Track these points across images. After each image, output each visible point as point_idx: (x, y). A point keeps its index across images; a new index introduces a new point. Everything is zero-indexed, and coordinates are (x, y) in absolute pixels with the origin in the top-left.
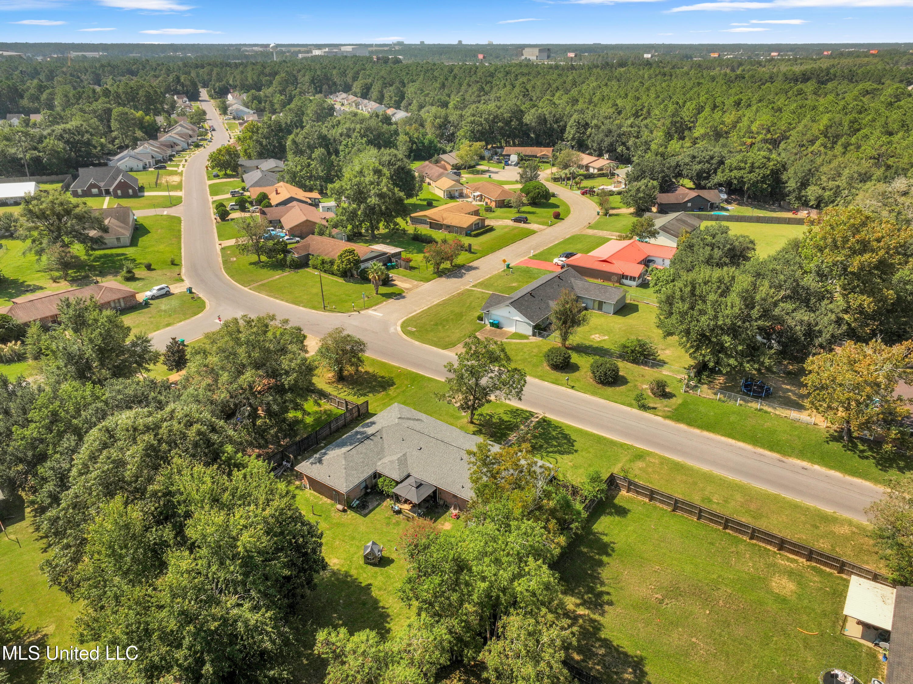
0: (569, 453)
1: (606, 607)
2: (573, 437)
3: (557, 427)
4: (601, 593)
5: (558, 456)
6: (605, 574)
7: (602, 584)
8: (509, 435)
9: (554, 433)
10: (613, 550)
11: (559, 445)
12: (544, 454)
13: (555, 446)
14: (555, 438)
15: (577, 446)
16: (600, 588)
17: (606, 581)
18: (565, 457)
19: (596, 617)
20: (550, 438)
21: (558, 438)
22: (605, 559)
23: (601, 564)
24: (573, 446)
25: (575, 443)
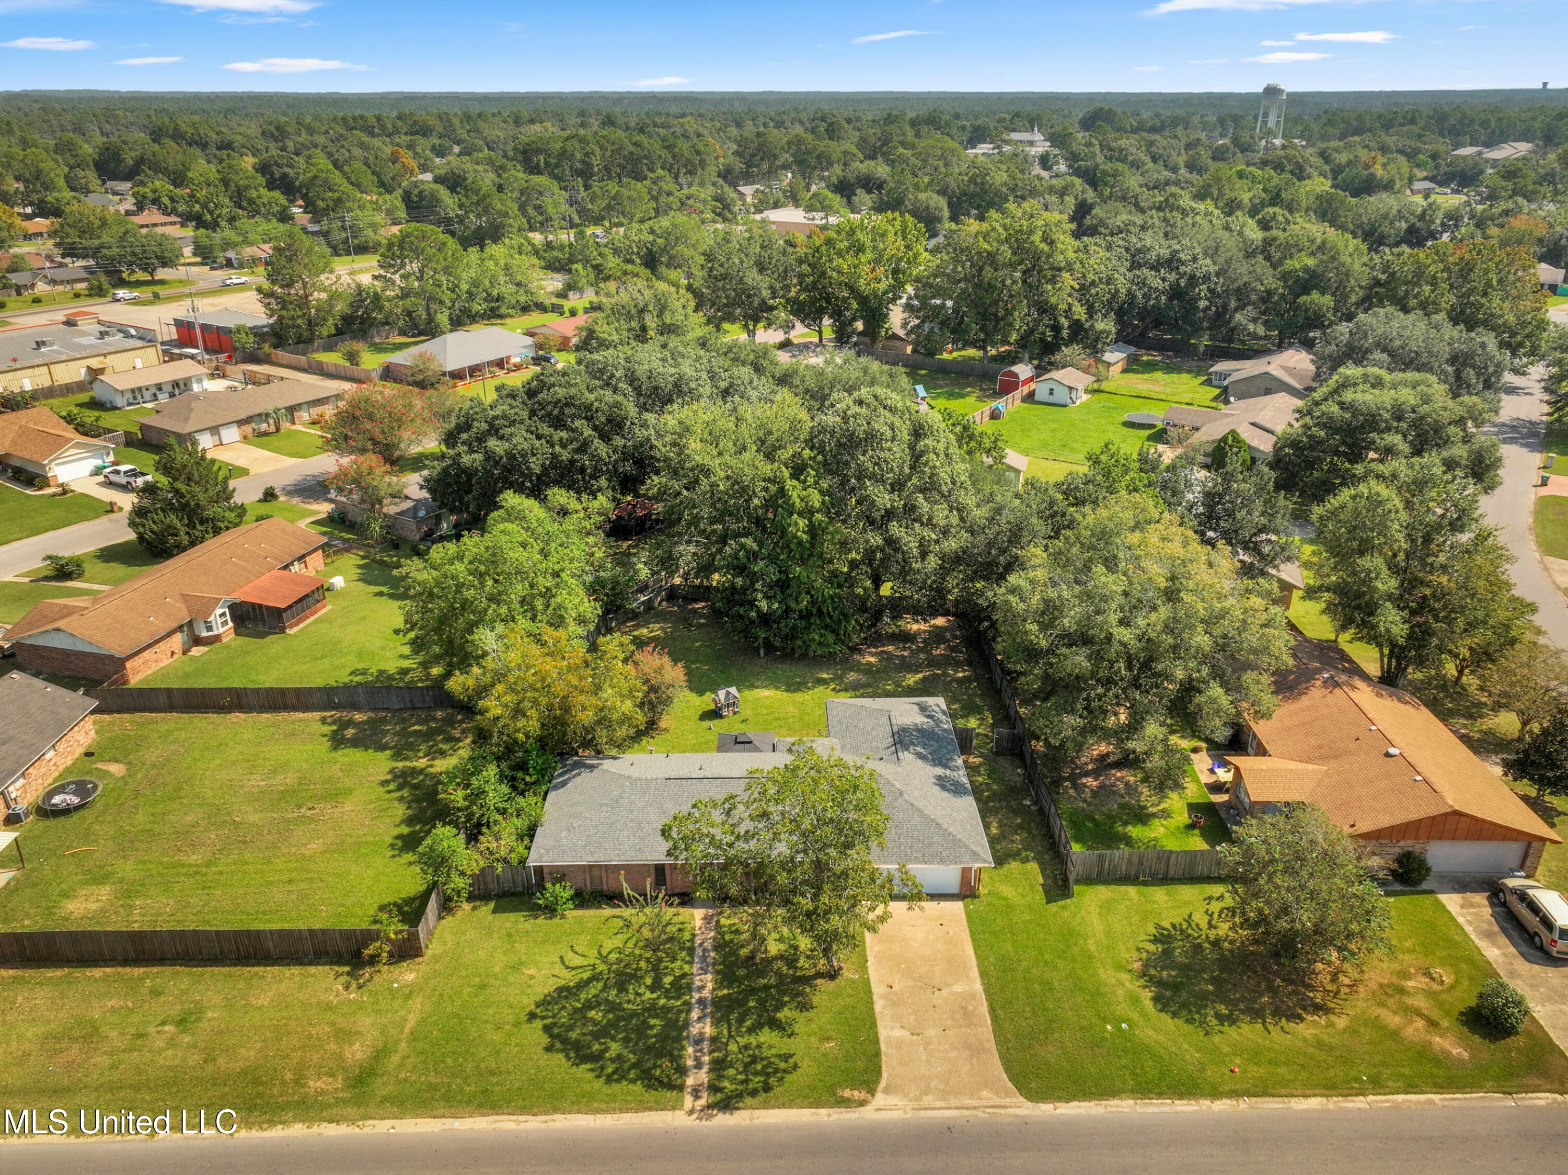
0: (545, 1003)
1: (389, 777)
2: (559, 1058)
3: (618, 1076)
4: (400, 788)
5: (568, 978)
6: (400, 811)
7: (401, 799)
8: (719, 985)
9: (615, 1048)
10: (392, 846)
11: (580, 1014)
12: (602, 967)
13: (588, 1006)
14: (602, 1033)
15: (535, 1035)
16: (405, 792)
17: (396, 804)
18: (550, 986)
19: (400, 765)
20: (612, 1024)
21: (596, 1036)
22: (405, 830)
23: (410, 821)
24: (546, 1029)
25: (545, 1040)
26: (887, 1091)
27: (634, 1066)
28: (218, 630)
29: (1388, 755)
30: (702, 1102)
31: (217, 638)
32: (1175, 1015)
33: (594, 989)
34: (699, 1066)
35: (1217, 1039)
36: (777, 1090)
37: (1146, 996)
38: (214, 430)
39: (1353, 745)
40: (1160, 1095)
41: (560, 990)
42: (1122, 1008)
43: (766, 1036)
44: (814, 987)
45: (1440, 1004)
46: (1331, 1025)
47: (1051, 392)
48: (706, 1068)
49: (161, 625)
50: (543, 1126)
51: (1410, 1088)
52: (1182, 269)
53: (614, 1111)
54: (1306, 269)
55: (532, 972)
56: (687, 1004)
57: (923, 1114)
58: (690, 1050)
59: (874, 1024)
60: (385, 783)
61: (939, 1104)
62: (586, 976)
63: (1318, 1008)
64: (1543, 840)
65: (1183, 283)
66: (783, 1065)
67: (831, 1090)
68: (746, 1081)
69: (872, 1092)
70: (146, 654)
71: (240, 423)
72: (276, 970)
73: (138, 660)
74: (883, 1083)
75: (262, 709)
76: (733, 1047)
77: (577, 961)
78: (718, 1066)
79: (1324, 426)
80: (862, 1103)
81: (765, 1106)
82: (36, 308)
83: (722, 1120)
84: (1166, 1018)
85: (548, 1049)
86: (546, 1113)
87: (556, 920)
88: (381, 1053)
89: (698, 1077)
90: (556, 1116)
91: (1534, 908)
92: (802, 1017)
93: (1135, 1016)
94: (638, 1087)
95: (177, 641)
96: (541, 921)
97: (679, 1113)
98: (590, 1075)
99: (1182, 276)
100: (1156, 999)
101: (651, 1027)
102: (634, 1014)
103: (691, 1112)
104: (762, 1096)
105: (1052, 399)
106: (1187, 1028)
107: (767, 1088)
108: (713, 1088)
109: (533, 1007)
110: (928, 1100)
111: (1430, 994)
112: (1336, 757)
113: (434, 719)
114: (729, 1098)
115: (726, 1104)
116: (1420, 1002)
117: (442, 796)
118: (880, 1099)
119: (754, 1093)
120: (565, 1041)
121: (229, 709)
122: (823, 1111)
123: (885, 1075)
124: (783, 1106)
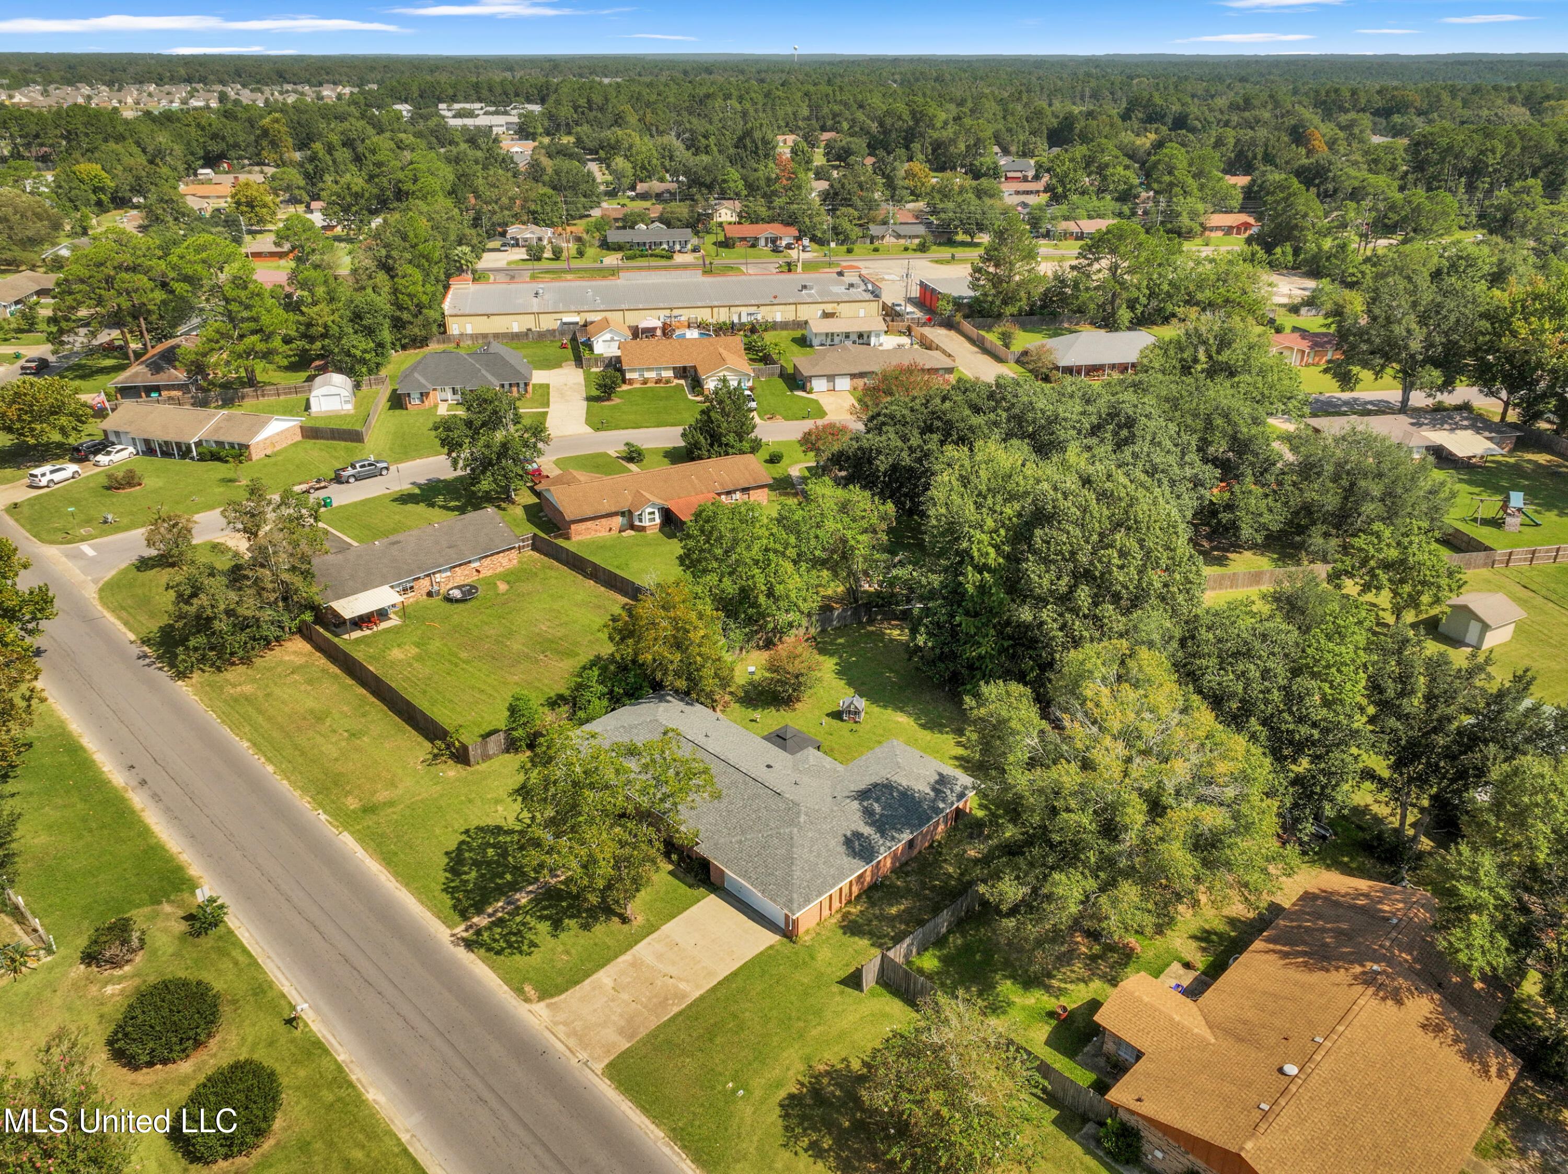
0: (482, 829)
2: (444, 861)
3: (452, 891)
9: (472, 876)
11: (485, 846)
13: (495, 845)
14: (479, 863)
15: (454, 842)
18: (496, 822)
20: (490, 863)
21: (474, 863)
24: (462, 842)
25: (453, 848)
26: (548, 1006)
27: (465, 891)
28: (646, 523)
29: (1281, 1071)
30: (465, 935)
31: (643, 529)
32: (786, 1116)
33: (510, 838)
34: (491, 915)
36: (503, 958)
37: (791, 1089)
38: (831, 378)
40: (684, 1147)
41: (497, 827)
42: (759, 1082)
43: (543, 926)
44: (608, 919)
48: (491, 919)
49: (608, 506)
56: (537, 879)
57: (547, 1034)
58: (501, 904)
59: (603, 965)
61: (562, 1036)
66: (525, 948)
67: (524, 980)
68: (497, 941)
69: (540, 999)
70: (589, 524)
71: (853, 376)
73: (582, 526)
74: (554, 1000)
75: (605, 584)
76: (519, 919)
78: (497, 923)
80: (527, 1000)
81: (486, 961)
82: (876, 254)
83: (461, 952)
84: (776, 1112)
85: (447, 853)
88: (390, 803)
89: (481, 921)
92: (575, 931)
93: (759, 1093)
94: (450, 903)
95: (619, 520)
97: (448, 932)
98: (442, 881)
100: (792, 1096)
101: (502, 878)
102: (506, 865)
103: (453, 935)
104: (491, 955)
107: (500, 953)
108: (478, 933)
109: (474, 827)
110: (560, 1029)
114: (477, 943)
115: (472, 945)
118: (540, 1008)
119: (490, 950)
120: (459, 855)
121: (590, 576)
122: (506, 988)
123: (563, 996)
124: (492, 968)
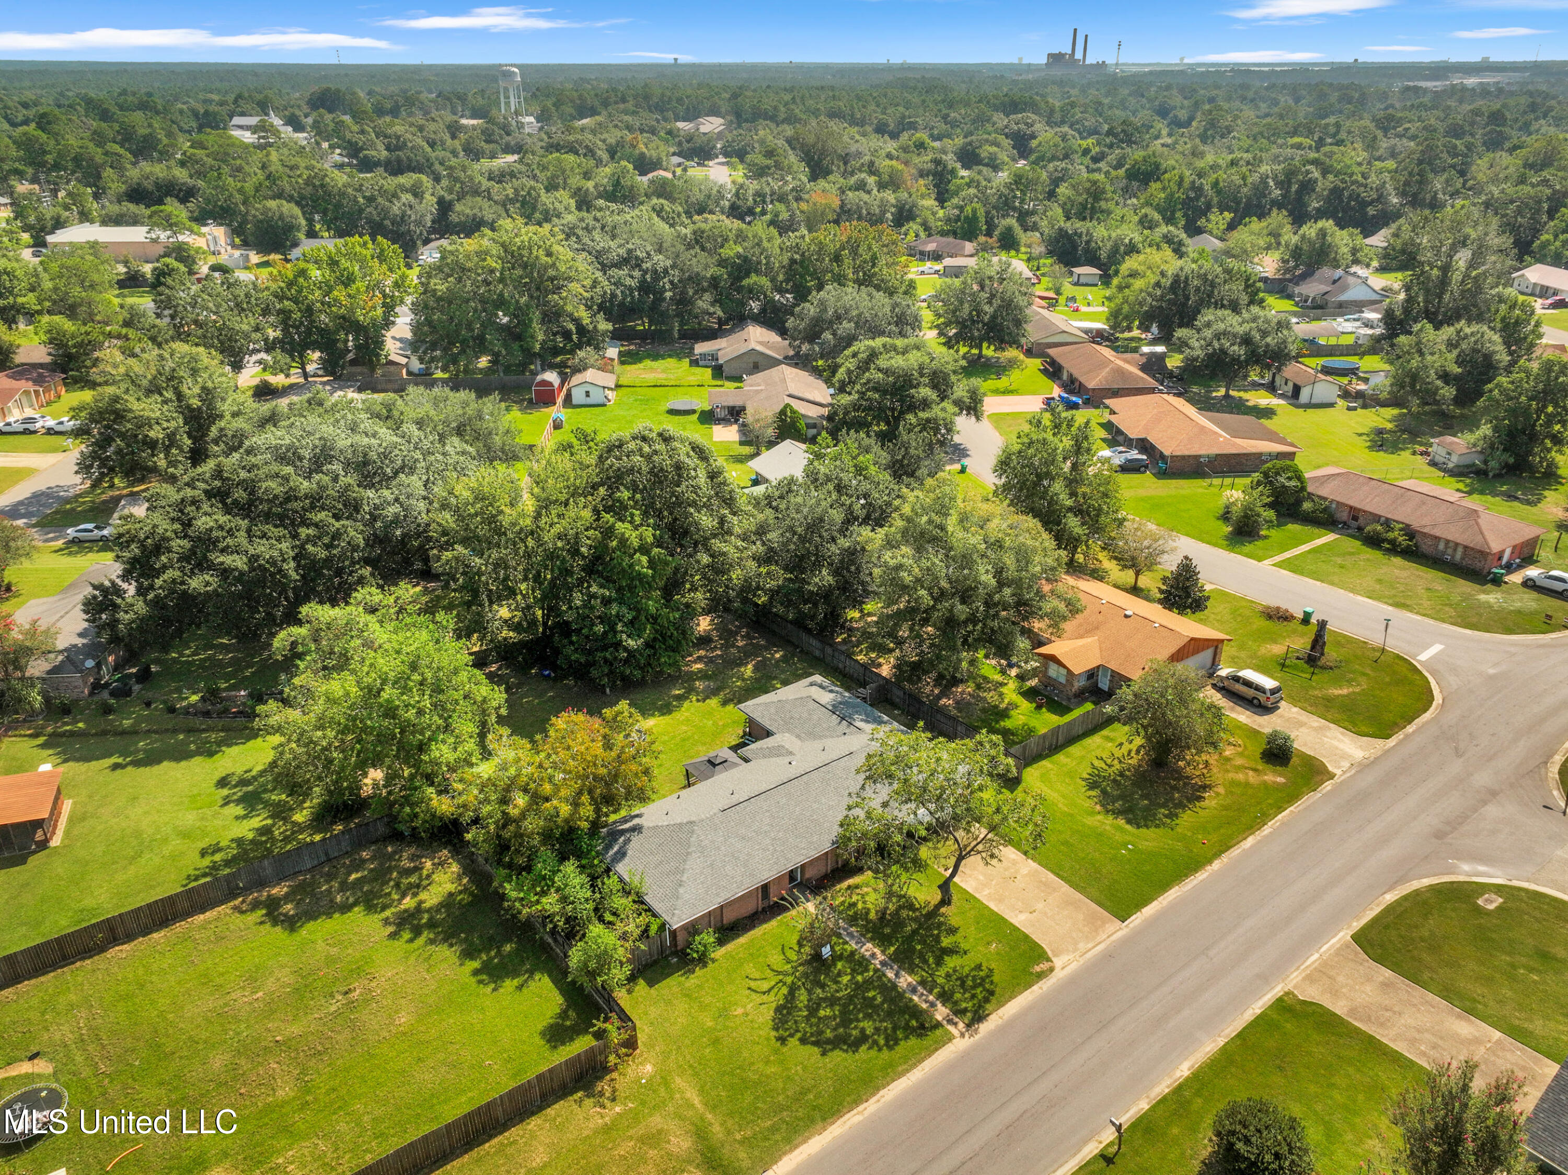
1: (392, 929)
2: (838, 1055)
3: (892, 1042)
4: (417, 934)
5: (778, 997)
6: (446, 951)
7: (431, 942)
8: (882, 947)
9: (867, 1025)
10: (481, 982)
11: (813, 1018)
12: (789, 979)
13: (812, 1009)
15: (800, 1050)
16: (427, 935)
17: (433, 948)
18: (767, 1013)
19: (387, 914)
20: (845, 1012)
21: (844, 1026)
22: (474, 965)
23: (468, 955)
25: (813, 1049)
26: (1056, 955)
27: (894, 1029)
29: (1126, 616)
30: (962, 1025)
32: (1147, 827)
33: (802, 997)
34: (933, 1005)
35: (1179, 830)
36: (998, 990)
37: (1121, 822)
39: (1100, 617)
40: (1187, 876)
41: (778, 1009)
42: (1118, 837)
43: (951, 962)
44: (943, 916)
45: (1248, 757)
46: (1218, 794)
47: (587, 394)
48: (939, 1005)
50: (880, 1104)
51: (1280, 809)
52: (644, 266)
53: (915, 1066)
54: (739, 256)
55: (739, 1011)
56: (876, 970)
57: (1089, 955)
58: (915, 998)
59: (1004, 920)
60: (393, 936)
61: (1090, 945)
62: (785, 990)
63: (1205, 787)
64: (1222, 641)
65: (648, 277)
66: (982, 974)
67: (1026, 972)
68: (973, 996)
69: (1049, 960)
72: (514, 1133)
74: (1050, 954)
75: (146, 931)
76: (940, 981)
77: (765, 986)
78: (945, 997)
79: (876, 389)
80: (1052, 970)
81: (1001, 1005)
83: (985, 1028)
84: (1144, 831)
85: (824, 1054)
86: (873, 1094)
87: (710, 965)
88: (700, 1133)
89: (941, 1012)
90: (881, 1093)
91: (1248, 684)
92: (958, 937)
93: (1129, 838)
94: (913, 1041)
96: (699, 972)
97: (955, 1041)
98: (873, 1053)
99: (645, 272)
100: (1129, 822)
101: (874, 998)
102: (850, 998)
103: (962, 1035)
104: (993, 999)
105: (589, 401)
106: (1160, 831)
107: (992, 993)
108: (958, 1013)
109: (774, 1033)
110: (1082, 946)
111: (1241, 754)
112: (1097, 628)
113: (363, 861)
114: (976, 1012)
115: (978, 1017)
116: (1239, 761)
117: (525, 911)
118: (1058, 962)
119: (987, 1000)
120: (828, 1041)
121: (102, 949)
122: (1035, 988)
123: (1044, 946)
124: (1011, 998)
